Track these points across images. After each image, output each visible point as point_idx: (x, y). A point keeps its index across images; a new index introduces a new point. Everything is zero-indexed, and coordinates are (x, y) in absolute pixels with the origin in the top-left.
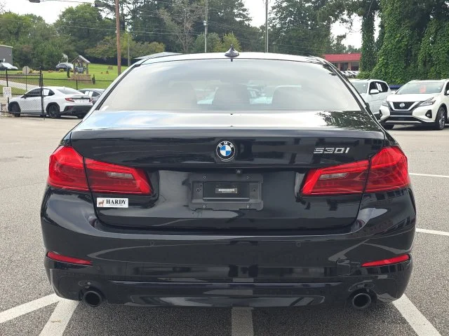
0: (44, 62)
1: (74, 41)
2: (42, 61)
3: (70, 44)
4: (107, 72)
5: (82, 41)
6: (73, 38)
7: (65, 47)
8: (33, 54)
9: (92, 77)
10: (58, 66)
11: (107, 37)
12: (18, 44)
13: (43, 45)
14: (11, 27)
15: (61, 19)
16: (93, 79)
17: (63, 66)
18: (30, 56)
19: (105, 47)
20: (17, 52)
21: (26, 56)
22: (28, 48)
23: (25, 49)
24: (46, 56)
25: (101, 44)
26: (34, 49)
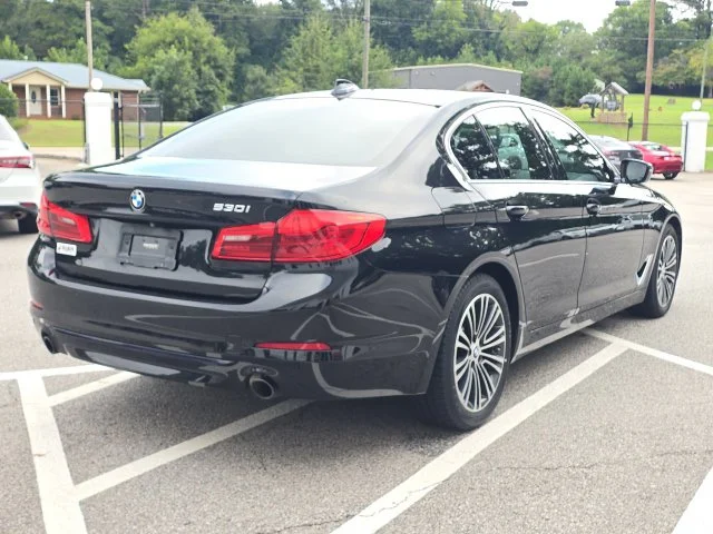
0: (566, 94)
1: (622, 59)
2: (562, 93)
3: (615, 64)
4: (660, 109)
5: (634, 59)
6: (621, 54)
7: (606, 70)
8: (552, 82)
9: (629, 116)
10: (583, 99)
11: (676, 51)
12: (531, 67)
13: (568, 67)
14: (528, 43)
15: (606, 25)
16: (631, 120)
17: (590, 101)
18: (547, 86)
19: (672, 68)
20: (529, 81)
21: (541, 86)
22: (545, 73)
23: (540, 75)
24: (569, 84)
25: (665, 63)
26: (554, 73)
